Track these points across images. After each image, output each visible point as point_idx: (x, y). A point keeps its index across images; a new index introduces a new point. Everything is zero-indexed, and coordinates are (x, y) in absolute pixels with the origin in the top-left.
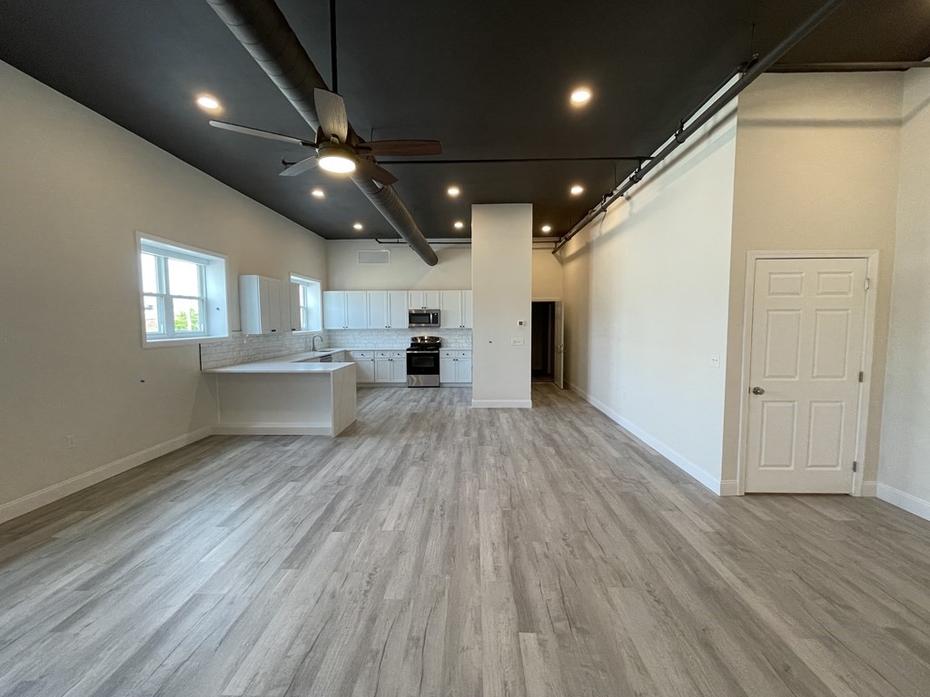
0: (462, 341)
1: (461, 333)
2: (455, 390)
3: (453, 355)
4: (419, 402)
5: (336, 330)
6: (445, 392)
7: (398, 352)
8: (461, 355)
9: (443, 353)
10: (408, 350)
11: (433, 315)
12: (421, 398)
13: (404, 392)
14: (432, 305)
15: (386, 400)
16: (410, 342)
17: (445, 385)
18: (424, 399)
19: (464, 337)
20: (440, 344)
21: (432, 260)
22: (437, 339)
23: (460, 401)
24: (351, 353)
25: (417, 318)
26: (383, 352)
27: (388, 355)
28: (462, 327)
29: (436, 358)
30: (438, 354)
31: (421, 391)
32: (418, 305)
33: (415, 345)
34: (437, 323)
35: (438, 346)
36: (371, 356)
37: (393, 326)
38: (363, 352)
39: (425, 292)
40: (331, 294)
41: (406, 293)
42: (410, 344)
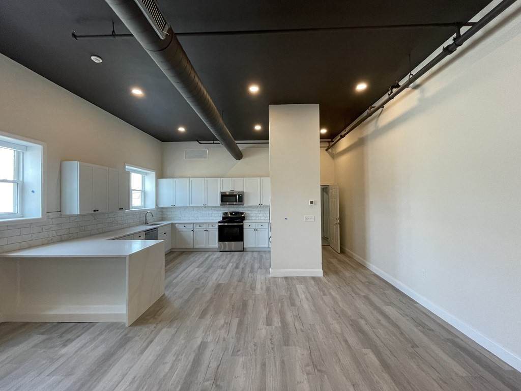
0: (261, 215)
1: (260, 209)
2: (255, 254)
3: (254, 226)
4: (225, 268)
5: (167, 208)
6: (248, 257)
7: (212, 224)
8: (260, 227)
9: (246, 224)
10: (219, 222)
11: (239, 195)
12: (228, 264)
13: (215, 256)
14: (238, 189)
15: (198, 267)
16: (222, 215)
17: (247, 250)
18: (230, 265)
19: (262, 212)
20: (244, 217)
21: (238, 155)
22: (242, 213)
23: (260, 268)
24: (177, 225)
25: (226, 198)
26: (200, 224)
27: (204, 227)
28: (260, 205)
29: (241, 228)
30: (243, 225)
31: (229, 255)
33: (225, 219)
34: (242, 202)
35: (243, 219)
36: (191, 227)
37: (209, 204)
38: (185, 225)
39: (233, 179)
40: (164, 181)
41: (218, 180)
42: (222, 218)
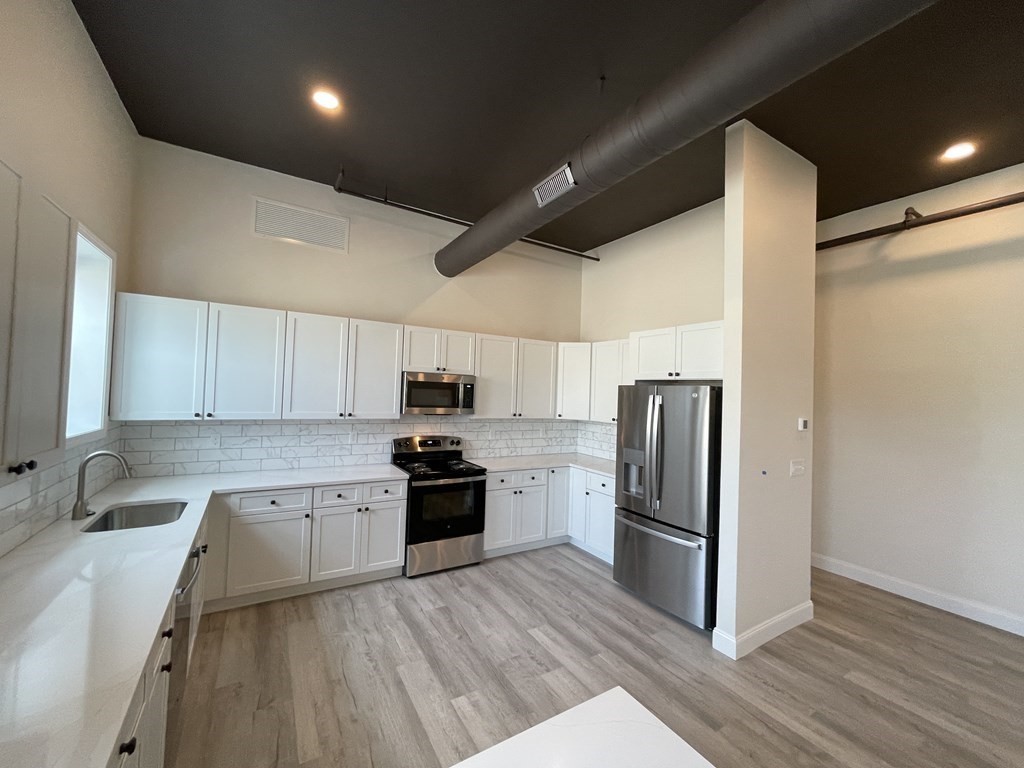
1: (516, 427)
3: (513, 481)
7: (386, 486)
8: (529, 482)
9: (492, 475)
11: (466, 386)
16: (390, 448)
17: (494, 556)
22: (453, 441)
24: (234, 500)
25: (423, 393)
26: (340, 490)
27: (355, 497)
28: (516, 417)
29: (479, 493)
30: (485, 481)
34: (469, 406)
36: (303, 502)
37: (360, 414)
38: (272, 495)
39: (444, 332)
40: (155, 312)
41: (397, 330)
42: (388, 458)
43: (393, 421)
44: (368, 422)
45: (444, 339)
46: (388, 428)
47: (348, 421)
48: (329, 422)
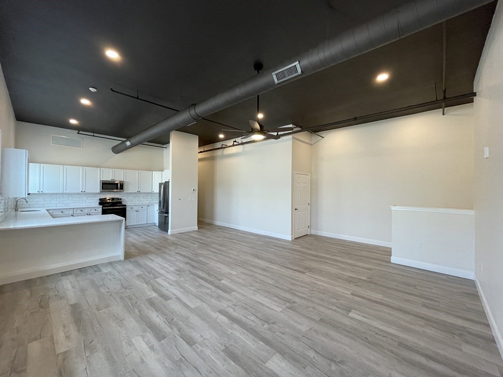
1: (137, 195)
3: (135, 208)
7: (95, 209)
8: (141, 208)
9: (128, 206)
10: (103, 207)
11: (120, 184)
14: (119, 178)
16: (99, 201)
22: (120, 199)
25: (107, 186)
26: (81, 209)
27: (86, 211)
28: (139, 192)
29: (124, 210)
30: (126, 208)
32: (108, 178)
34: (123, 189)
36: (70, 212)
37: (87, 191)
38: (62, 210)
41: (99, 169)
42: (98, 203)
43: (99, 193)
44: (91, 193)
45: (114, 172)
46: (98, 195)
47: (84, 193)
48: (78, 194)
